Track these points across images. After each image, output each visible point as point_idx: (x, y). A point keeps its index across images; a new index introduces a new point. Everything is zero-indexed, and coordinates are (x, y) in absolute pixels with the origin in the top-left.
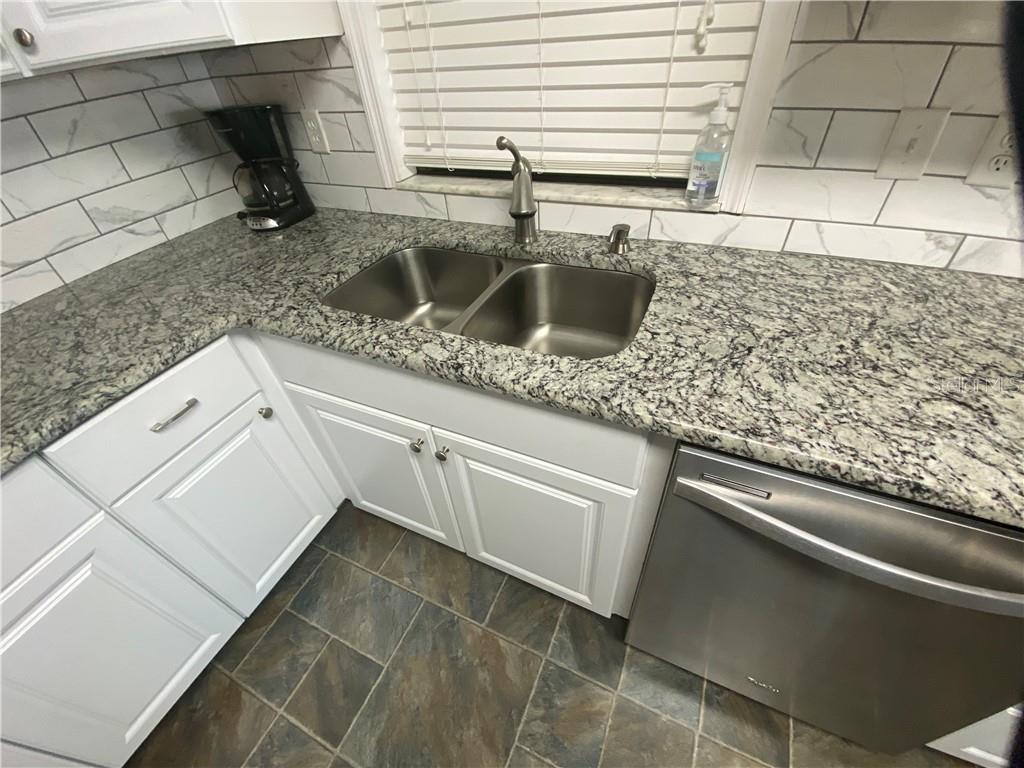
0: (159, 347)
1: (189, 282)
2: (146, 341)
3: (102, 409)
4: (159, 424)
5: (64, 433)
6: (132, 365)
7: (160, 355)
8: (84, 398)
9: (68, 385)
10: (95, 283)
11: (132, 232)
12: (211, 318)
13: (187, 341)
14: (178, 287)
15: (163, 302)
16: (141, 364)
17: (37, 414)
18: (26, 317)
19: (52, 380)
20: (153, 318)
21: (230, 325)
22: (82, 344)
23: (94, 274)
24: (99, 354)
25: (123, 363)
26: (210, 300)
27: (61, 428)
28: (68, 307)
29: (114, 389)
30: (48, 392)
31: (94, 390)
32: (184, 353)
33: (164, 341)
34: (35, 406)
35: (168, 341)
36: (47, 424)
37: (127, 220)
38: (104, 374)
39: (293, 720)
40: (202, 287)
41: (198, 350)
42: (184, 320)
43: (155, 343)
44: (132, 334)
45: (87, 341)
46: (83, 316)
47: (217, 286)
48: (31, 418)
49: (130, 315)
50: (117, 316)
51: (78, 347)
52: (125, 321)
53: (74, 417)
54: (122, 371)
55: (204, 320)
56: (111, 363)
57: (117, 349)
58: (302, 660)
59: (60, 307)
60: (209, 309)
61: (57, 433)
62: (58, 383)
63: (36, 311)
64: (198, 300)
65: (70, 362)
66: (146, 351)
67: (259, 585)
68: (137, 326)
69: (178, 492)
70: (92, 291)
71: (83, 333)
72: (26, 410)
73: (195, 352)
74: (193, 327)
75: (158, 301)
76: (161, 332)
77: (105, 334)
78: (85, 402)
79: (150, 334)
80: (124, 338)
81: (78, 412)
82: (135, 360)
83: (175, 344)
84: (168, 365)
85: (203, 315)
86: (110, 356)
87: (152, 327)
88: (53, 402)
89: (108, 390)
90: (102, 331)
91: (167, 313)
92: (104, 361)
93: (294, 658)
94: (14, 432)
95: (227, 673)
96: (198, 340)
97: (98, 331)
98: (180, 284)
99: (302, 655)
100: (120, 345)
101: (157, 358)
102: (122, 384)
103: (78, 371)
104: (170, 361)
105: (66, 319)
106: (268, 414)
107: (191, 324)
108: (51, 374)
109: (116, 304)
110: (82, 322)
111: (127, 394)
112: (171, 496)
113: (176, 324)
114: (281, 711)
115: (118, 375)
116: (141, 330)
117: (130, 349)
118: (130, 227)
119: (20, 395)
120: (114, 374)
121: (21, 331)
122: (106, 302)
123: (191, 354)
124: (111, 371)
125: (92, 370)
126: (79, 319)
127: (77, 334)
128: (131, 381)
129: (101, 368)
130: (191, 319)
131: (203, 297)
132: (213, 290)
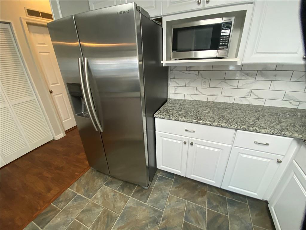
0: (275, 129)
1: (295, 121)
2: (273, 126)
3: (253, 131)
4: (257, 142)
5: (244, 130)
6: (266, 129)
7: (274, 131)
8: (253, 128)
9: (251, 124)
10: (271, 109)
11: (290, 103)
12: (294, 132)
13: (283, 133)
14: (291, 121)
15: (284, 121)
16: (269, 130)
17: (243, 124)
18: (252, 107)
19: (249, 121)
20: (279, 123)
21: (297, 137)
22: (259, 118)
23: (271, 107)
24: (261, 122)
25: (265, 127)
26: (298, 128)
27: (244, 129)
28: (261, 110)
29: (259, 130)
30: (247, 122)
31: (255, 128)
32: (279, 134)
33: (277, 129)
34: (243, 123)
35: (278, 130)
36: (243, 127)
37: (292, 100)
38: (259, 126)
39: (206, 212)
40: (298, 124)
41: (283, 136)
42: (286, 128)
43: (275, 128)
44: (271, 123)
45: (260, 118)
46: (263, 114)
47: (303, 126)
48: (241, 124)
49: (274, 119)
50: (271, 118)
51: (258, 118)
52: (272, 120)
53: (248, 129)
54: (263, 128)
55: (292, 131)
56: (263, 125)
57: (265, 124)
58: (219, 209)
59: (259, 109)
60: (296, 130)
61: (242, 129)
62: (250, 122)
63: (254, 107)
64: (294, 126)
65: (254, 120)
66: (272, 128)
67: (230, 187)
68: (273, 122)
69: (243, 155)
70: (269, 110)
71: (261, 117)
72: (241, 122)
73: (282, 136)
74: (288, 131)
75: (283, 120)
76: (278, 127)
77: (265, 120)
78: (252, 128)
79: (275, 126)
80: (268, 123)
81: (249, 129)
82: (268, 128)
83: (280, 131)
84: (273, 134)
85: (292, 130)
86: (263, 124)
87: (277, 125)
88: (246, 124)
89: (258, 129)
90: (265, 118)
91: (283, 124)
92: (261, 124)
93: (218, 206)
94: (237, 124)
95: (207, 190)
96: (286, 134)
97: (264, 118)
98: (292, 120)
99: (220, 208)
100: (267, 124)
101: (273, 131)
102: (261, 130)
103: (255, 123)
104: (275, 134)
105: (259, 112)
106: (279, 162)
107: (287, 130)
108: (250, 120)
109: (272, 115)
110: (262, 115)
111: (259, 133)
112: (241, 155)
113: (284, 128)
114: (207, 208)
115: (262, 128)
116: (274, 124)
117: (268, 126)
118: (291, 102)
119: (242, 119)
120: (261, 128)
121: (249, 109)
122: (270, 114)
123: (281, 136)
124: (261, 127)
125: (258, 124)
126: (262, 114)
127: (259, 116)
128: (263, 131)
129: (260, 125)
130: (289, 129)
131: (296, 126)
132: (301, 127)
